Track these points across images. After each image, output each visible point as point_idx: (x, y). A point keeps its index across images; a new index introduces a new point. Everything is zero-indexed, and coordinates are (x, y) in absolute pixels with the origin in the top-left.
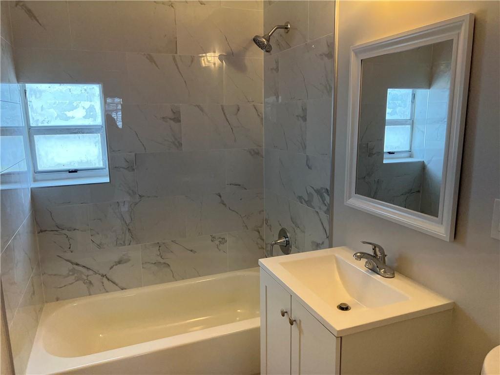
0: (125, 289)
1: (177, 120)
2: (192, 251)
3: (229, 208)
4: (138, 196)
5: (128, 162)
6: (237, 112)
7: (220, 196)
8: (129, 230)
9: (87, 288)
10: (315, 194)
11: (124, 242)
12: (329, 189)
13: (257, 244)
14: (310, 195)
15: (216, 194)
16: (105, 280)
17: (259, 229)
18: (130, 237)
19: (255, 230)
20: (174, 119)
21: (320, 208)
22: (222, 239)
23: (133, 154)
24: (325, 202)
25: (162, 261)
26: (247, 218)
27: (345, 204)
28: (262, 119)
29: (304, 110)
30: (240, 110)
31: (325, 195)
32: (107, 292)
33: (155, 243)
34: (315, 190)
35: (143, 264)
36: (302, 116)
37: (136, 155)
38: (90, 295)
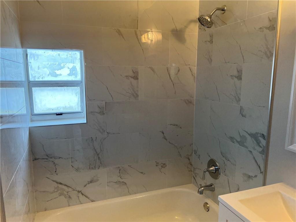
0: (94, 201)
1: (136, 78)
2: (142, 173)
3: (169, 142)
4: (106, 133)
5: (100, 108)
6: (178, 73)
7: (163, 133)
8: (99, 158)
9: (68, 201)
10: (249, 138)
11: (95, 167)
12: (265, 134)
13: (188, 168)
14: (243, 137)
15: (160, 132)
16: (80, 195)
18: (99, 163)
20: (133, 78)
21: (254, 149)
22: (163, 164)
23: (104, 102)
24: (261, 145)
25: (121, 180)
26: (181, 149)
27: (286, 148)
28: (195, 77)
29: (240, 71)
30: (180, 71)
31: (261, 139)
32: (81, 204)
33: (117, 167)
34: (249, 134)
35: (107, 183)
36: (237, 76)
37: (106, 103)
38: (69, 206)
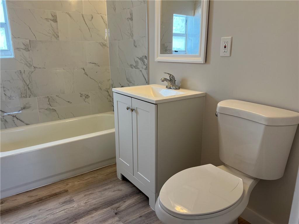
0: (29, 125)
1: (55, 21)
2: (69, 102)
3: (90, 78)
4: (33, 67)
5: (25, 45)
6: (92, 19)
7: (84, 70)
8: (29, 88)
9: (4, 124)
10: (139, 61)
11: (26, 96)
12: (147, 56)
13: (108, 99)
14: (136, 62)
15: (81, 68)
16: (15, 119)
17: (108, 90)
18: (30, 93)
19: (106, 91)
20: (53, 20)
21: (142, 68)
22: (87, 95)
23: (28, 41)
24: (145, 64)
25: (51, 108)
26: (101, 83)
27: (155, 61)
28: (107, 24)
29: (131, 14)
30: (93, 18)
31: (145, 60)
32: (17, 126)
33: (46, 97)
34: (139, 59)
35: (39, 109)
36: (130, 18)
37: (30, 41)
38: (6, 128)
